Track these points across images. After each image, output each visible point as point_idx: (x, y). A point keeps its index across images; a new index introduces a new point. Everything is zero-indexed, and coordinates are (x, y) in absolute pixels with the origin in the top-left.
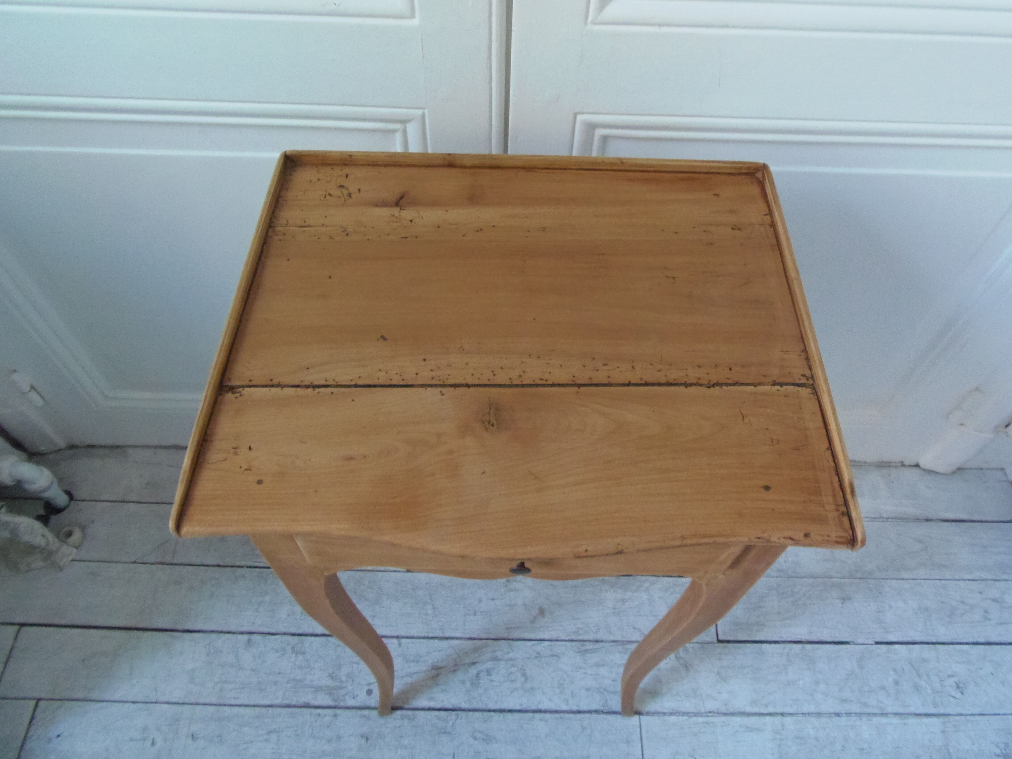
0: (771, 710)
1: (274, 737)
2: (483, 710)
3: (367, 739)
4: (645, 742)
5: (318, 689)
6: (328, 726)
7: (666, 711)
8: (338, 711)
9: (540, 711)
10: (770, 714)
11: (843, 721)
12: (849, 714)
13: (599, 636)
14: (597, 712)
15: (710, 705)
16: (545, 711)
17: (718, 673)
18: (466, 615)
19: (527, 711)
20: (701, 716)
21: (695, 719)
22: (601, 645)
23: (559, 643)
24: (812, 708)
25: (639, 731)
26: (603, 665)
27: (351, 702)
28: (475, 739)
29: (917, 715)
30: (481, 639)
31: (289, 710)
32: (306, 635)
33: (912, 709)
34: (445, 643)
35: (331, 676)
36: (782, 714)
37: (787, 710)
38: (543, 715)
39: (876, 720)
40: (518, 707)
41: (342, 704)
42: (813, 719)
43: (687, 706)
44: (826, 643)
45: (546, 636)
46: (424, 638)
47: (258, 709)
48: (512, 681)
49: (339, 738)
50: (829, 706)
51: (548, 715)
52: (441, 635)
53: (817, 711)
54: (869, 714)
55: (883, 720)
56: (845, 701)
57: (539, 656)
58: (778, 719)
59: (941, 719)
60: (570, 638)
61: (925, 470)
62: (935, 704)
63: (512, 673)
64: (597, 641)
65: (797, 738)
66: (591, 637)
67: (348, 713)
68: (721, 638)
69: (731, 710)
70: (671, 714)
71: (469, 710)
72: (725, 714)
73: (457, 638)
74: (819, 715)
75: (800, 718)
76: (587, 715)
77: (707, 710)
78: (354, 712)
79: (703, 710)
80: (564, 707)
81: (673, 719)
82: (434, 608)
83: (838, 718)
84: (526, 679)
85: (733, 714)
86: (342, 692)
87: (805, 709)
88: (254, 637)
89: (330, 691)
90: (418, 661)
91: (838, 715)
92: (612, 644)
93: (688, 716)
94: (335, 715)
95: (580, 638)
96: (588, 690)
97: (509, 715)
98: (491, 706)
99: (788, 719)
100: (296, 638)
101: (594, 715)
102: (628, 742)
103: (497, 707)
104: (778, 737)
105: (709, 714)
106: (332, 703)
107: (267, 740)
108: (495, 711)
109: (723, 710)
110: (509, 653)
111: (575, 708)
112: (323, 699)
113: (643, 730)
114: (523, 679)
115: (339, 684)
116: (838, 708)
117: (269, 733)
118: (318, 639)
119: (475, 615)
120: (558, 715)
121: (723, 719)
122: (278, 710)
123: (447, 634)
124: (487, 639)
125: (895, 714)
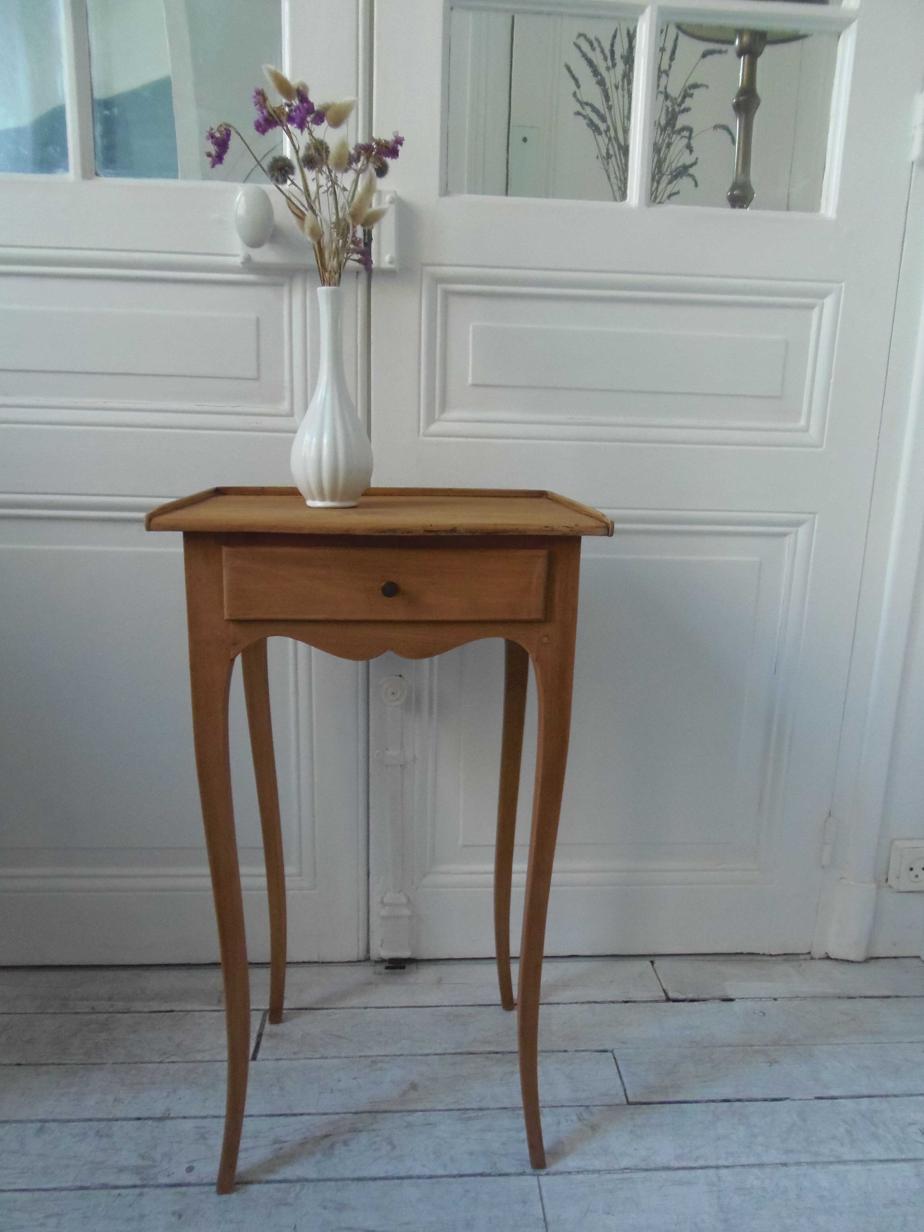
0: (701, 1163)
1: (53, 1221)
2: (336, 1180)
3: (180, 1216)
4: (546, 1202)
5: (122, 1170)
6: (130, 1206)
7: (570, 1170)
8: (145, 1190)
9: (410, 1177)
10: (701, 1168)
11: (793, 1170)
12: (799, 1164)
13: (484, 1105)
14: (482, 1175)
15: (625, 1163)
16: (419, 1177)
17: (632, 1132)
18: (320, 1093)
19: (393, 1178)
20: (614, 1173)
21: (608, 1176)
22: (486, 1112)
23: (433, 1113)
24: (752, 1160)
25: (538, 1191)
26: (490, 1131)
27: (164, 1180)
28: (325, 1208)
29: (881, 1161)
30: (337, 1114)
31: (80, 1192)
32: (117, 1120)
33: (875, 1156)
34: (293, 1119)
35: (142, 1157)
36: (717, 1167)
37: (721, 1162)
38: (414, 1181)
39: (833, 1168)
40: (382, 1175)
41: (151, 1183)
42: (756, 1171)
43: (597, 1164)
44: (757, 1100)
45: (420, 1107)
46: (267, 1116)
47: (37, 1195)
48: (375, 1150)
49: (142, 1217)
50: (773, 1156)
51: (420, 1181)
52: (288, 1112)
53: (758, 1162)
54: (824, 1163)
55: (841, 1168)
56: (792, 1151)
57: (409, 1125)
58: (712, 1172)
59: (912, 1164)
60: (447, 1108)
61: (836, 960)
62: (901, 1151)
63: (375, 1143)
64: (482, 1109)
65: (740, 1189)
66: (475, 1106)
67: (159, 1191)
68: (631, 1100)
69: (652, 1165)
70: (578, 1173)
71: (319, 1180)
72: (646, 1170)
73: (309, 1114)
74: (761, 1165)
75: (739, 1169)
76: (473, 1178)
77: (622, 1166)
78: (167, 1190)
79: (617, 1167)
80: (441, 1172)
81: (580, 1177)
82: (281, 1088)
83: (785, 1168)
84: (394, 1147)
85: (656, 1170)
86: (156, 1170)
87: (744, 1160)
88: (48, 1125)
89: (138, 1170)
90: (256, 1137)
91: (785, 1165)
92: (498, 1111)
93: (599, 1173)
94: (141, 1194)
95: (463, 1107)
96: (471, 1154)
97: (371, 1183)
98: (348, 1174)
99: (723, 1172)
100: (103, 1124)
101: (479, 1179)
102: (524, 1202)
103: (356, 1175)
104: (715, 1189)
105: (625, 1171)
106: (139, 1182)
107: (43, 1225)
108: (353, 1180)
109: (643, 1165)
110: (371, 1124)
111: (455, 1172)
112: (127, 1179)
113: (543, 1189)
114: (389, 1148)
115: (151, 1163)
116: (784, 1159)
117: (47, 1217)
118: (131, 1122)
119: (332, 1092)
120: (434, 1180)
121: (643, 1174)
122: (64, 1193)
123: (296, 1112)
124: (345, 1113)
125: (856, 1162)
